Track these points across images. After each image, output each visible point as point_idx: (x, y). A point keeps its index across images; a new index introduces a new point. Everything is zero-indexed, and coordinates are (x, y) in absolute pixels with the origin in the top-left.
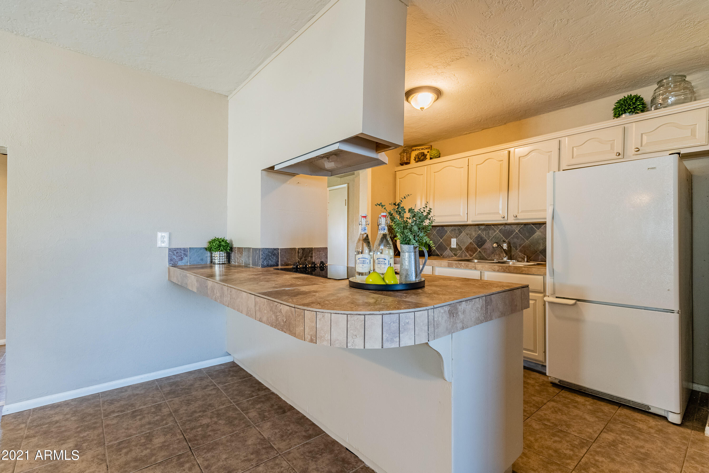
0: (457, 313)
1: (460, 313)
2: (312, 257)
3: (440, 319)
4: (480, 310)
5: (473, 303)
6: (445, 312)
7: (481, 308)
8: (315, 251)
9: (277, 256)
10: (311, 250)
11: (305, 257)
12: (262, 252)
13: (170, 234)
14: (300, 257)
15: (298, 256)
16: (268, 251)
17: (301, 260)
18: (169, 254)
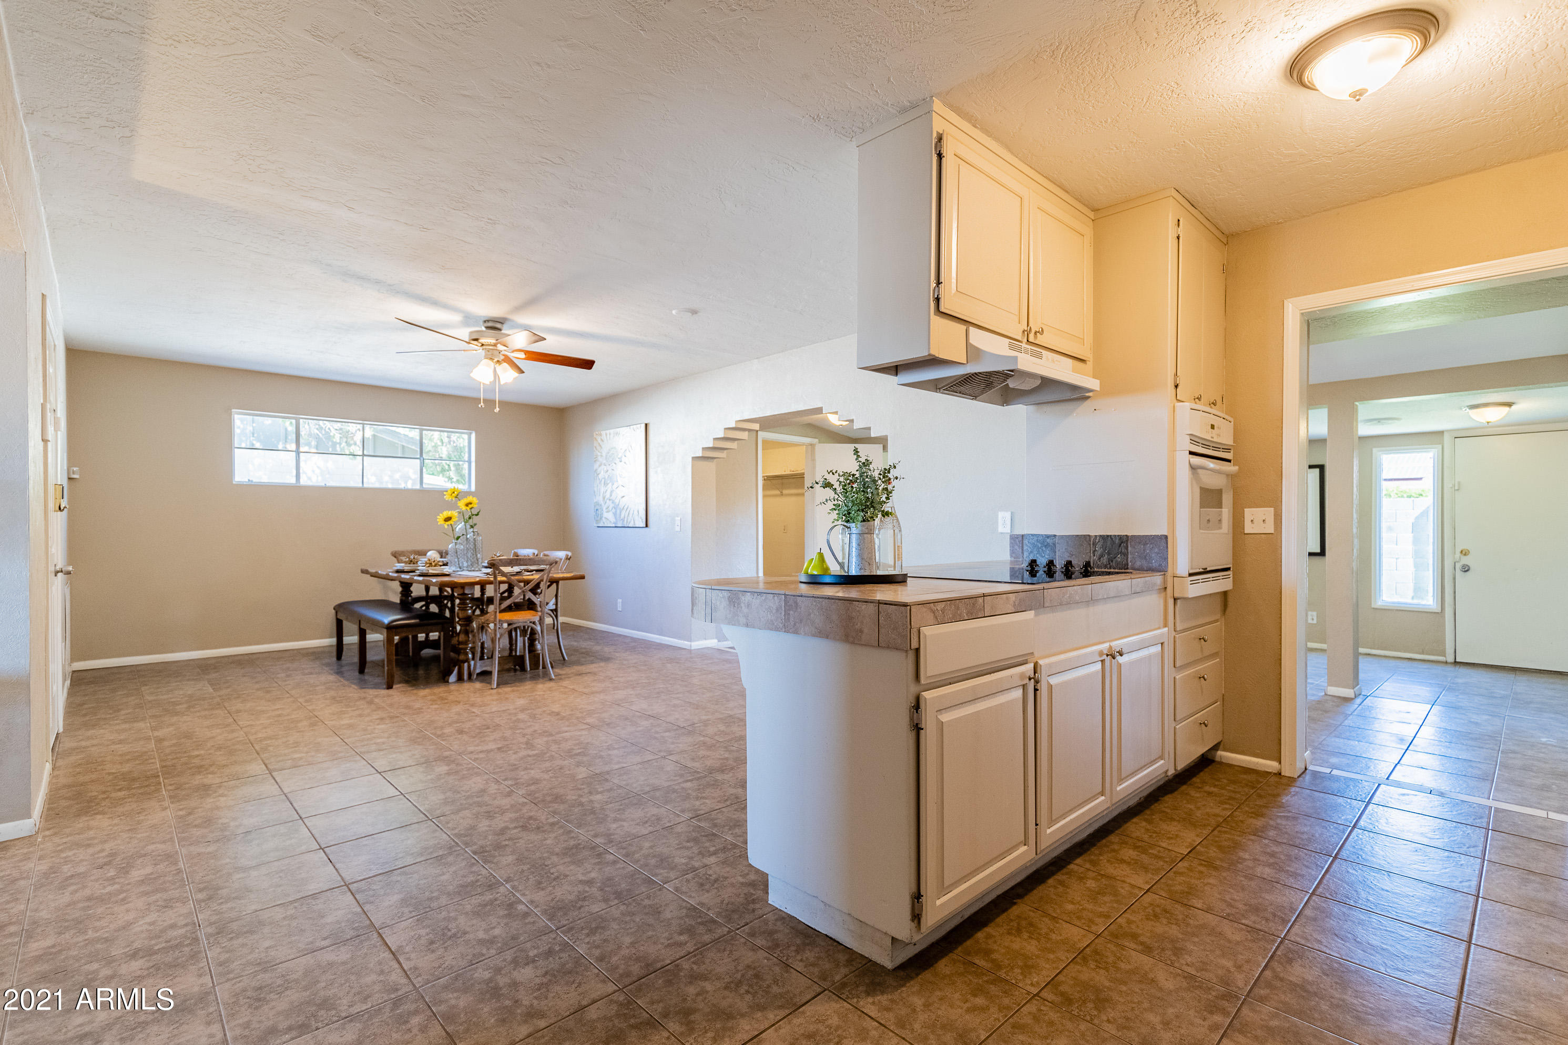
0: (739, 604)
1: (742, 605)
2: (1125, 554)
3: (718, 603)
4: (774, 611)
5: (763, 598)
6: (724, 597)
7: (777, 610)
8: (1133, 543)
9: (1053, 548)
10: (1124, 541)
11: (1109, 554)
12: (1026, 542)
13: (1012, 513)
14: (1098, 554)
15: (1094, 552)
16: (1036, 538)
17: (1100, 559)
18: (1011, 543)
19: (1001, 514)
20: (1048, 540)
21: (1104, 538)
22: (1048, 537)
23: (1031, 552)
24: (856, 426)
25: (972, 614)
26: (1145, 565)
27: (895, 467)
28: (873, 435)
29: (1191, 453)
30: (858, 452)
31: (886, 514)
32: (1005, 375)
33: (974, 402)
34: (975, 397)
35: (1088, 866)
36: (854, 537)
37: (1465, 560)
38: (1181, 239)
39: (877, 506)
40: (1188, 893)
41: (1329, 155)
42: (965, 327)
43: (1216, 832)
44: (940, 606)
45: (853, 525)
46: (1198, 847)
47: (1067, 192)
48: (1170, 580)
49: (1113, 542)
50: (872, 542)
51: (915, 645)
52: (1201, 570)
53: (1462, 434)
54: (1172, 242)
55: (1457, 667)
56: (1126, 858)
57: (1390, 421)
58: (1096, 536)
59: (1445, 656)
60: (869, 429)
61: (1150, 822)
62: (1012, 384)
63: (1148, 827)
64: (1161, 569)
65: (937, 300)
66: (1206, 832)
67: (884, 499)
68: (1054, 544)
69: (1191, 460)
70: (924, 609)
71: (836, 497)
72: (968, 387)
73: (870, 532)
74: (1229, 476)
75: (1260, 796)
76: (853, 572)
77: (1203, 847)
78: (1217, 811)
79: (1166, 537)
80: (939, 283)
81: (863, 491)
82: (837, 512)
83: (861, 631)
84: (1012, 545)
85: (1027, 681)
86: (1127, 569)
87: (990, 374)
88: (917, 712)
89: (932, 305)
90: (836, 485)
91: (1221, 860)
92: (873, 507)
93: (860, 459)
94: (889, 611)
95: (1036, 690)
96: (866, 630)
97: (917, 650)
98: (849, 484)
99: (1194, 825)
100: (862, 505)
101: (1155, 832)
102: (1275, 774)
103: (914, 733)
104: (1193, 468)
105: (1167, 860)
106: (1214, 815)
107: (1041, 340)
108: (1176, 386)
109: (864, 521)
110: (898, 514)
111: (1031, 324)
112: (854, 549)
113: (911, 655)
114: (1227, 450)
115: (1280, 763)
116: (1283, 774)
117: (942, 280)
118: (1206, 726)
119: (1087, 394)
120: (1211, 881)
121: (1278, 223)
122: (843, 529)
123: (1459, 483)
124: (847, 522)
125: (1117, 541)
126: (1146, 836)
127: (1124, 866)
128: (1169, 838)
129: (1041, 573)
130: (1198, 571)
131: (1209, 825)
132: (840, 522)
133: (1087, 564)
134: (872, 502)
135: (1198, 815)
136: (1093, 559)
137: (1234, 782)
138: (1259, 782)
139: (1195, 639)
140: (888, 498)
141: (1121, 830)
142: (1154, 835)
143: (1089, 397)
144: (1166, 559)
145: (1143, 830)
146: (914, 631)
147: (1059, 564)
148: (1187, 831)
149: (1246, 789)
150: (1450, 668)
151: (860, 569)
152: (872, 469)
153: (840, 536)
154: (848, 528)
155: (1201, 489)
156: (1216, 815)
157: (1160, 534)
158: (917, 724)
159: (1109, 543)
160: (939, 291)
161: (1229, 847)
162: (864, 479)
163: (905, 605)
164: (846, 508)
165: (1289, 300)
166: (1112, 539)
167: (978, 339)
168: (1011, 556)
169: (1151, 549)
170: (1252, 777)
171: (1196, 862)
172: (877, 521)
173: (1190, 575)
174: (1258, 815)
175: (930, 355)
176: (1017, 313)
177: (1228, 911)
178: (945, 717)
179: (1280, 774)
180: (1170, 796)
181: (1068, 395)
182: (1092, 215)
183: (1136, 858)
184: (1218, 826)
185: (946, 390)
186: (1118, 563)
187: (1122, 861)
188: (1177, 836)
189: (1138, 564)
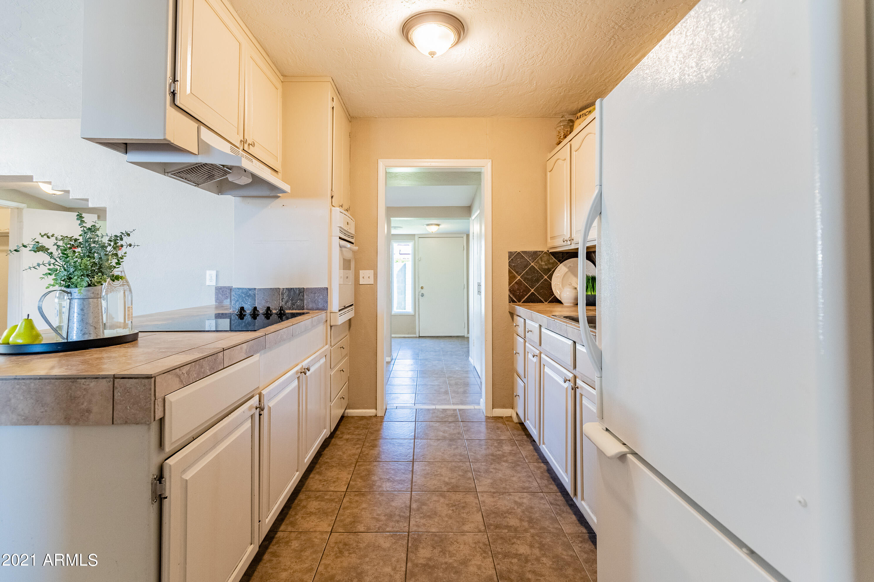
2: (302, 300)
8: (307, 293)
9: (253, 297)
10: (302, 291)
11: (292, 300)
12: (233, 293)
13: (217, 272)
14: (285, 300)
15: (282, 299)
16: (241, 291)
17: (286, 304)
18: (216, 293)
19: (208, 272)
20: (250, 292)
21: (289, 290)
22: (250, 289)
23: (238, 301)
24: (72, 196)
25: (213, 369)
26: (315, 306)
27: (129, 235)
28: (91, 205)
29: (340, 238)
30: (81, 217)
31: (116, 278)
32: (226, 170)
33: (196, 188)
34: (197, 185)
35: (290, 529)
36: (76, 304)
37: (422, 291)
38: (334, 109)
39: (107, 271)
40: (354, 522)
41: (405, 86)
42: (197, 125)
43: (357, 467)
44: (185, 370)
45: (74, 290)
46: (351, 482)
47: (268, 56)
48: (329, 314)
49: (295, 292)
50: (98, 306)
51: (159, 415)
52: (344, 307)
53: (421, 237)
54: (330, 110)
55: (420, 339)
56: (313, 510)
57: (399, 228)
58: (284, 289)
59: (416, 334)
60: (87, 200)
61: (320, 473)
62: (230, 178)
63: (321, 478)
64: (324, 309)
65: (173, 94)
66: (352, 469)
67: (114, 264)
68: (255, 295)
69: (340, 242)
70: (168, 376)
71: (53, 261)
72: (193, 175)
73: (98, 296)
74: (354, 252)
75: (372, 433)
76: (74, 337)
77: (353, 481)
78: (354, 451)
79: (327, 289)
80: (175, 81)
81: (88, 256)
82: (53, 277)
83: (89, 411)
84: (217, 294)
85: (254, 410)
86: (304, 309)
87: (213, 167)
88: (160, 483)
89: (168, 98)
90: (53, 249)
91: (365, 487)
92: (101, 272)
93: (84, 225)
94: (128, 385)
95: (260, 415)
96: (95, 409)
97: (162, 421)
98: (70, 248)
99: (345, 466)
100: (87, 270)
101: (325, 481)
102: (374, 416)
103: (156, 505)
104: (341, 247)
105: (337, 500)
106: (353, 455)
107: (252, 150)
108: (332, 197)
109: (89, 285)
110: (128, 278)
111: (245, 137)
112: (76, 315)
113: (155, 426)
114: (352, 237)
115: (376, 410)
116: (377, 416)
117: (178, 78)
118: (344, 399)
119: (279, 195)
120: (364, 506)
121: (375, 118)
122: (60, 294)
123: (420, 258)
124: (68, 287)
125: (297, 292)
126: (321, 486)
127: (313, 517)
128: (334, 482)
129: (248, 318)
130: (342, 308)
131: (352, 463)
132: (57, 287)
133: (281, 309)
134: (100, 267)
135: (345, 458)
136: (282, 304)
137: (357, 428)
138: (368, 424)
139: (338, 348)
140: (118, 263)
141: (305, 487)
142: (325, 483)
143: (279, 197)
144: (327, 302)
145: (318, 482)
146: (159, 402)
147: (261, 310)
148: (342, 472)
149: (364, 431)
150: (417, 339)
151: (84, 334)
152: (100, 235)
153: (56, 300)
154: (68, 293)
155: (344, 259)
156: (354, 455)
157: (323, 287)
158: (160, 495)
159: (292, 293)
160: (175, 88)
161: (366, 475)
162: (90, 245)
163: (149, 377)
164: (65, 273)
165: (381, 160)
166: (293, 290)
167: (206, 136)
168: (216, 302)
169: (318, 297)
170: (364, 422)
171: (353, 494)
172: (105, 285)
173: (340, 311)
174: (373, 447)
175: (165, 139)
176: (237, 127)
177: (378, 525)
178: (188, 476)
179: (376, 416)
180: (327, 449)
181: (267, 193)
182: (281, 78)
183: (319, 507)
184: (357, 462)
185: (174, 174)
186: (298, 306)
187: (311, 514)
188: (337, 478)
189: (310, 306)
